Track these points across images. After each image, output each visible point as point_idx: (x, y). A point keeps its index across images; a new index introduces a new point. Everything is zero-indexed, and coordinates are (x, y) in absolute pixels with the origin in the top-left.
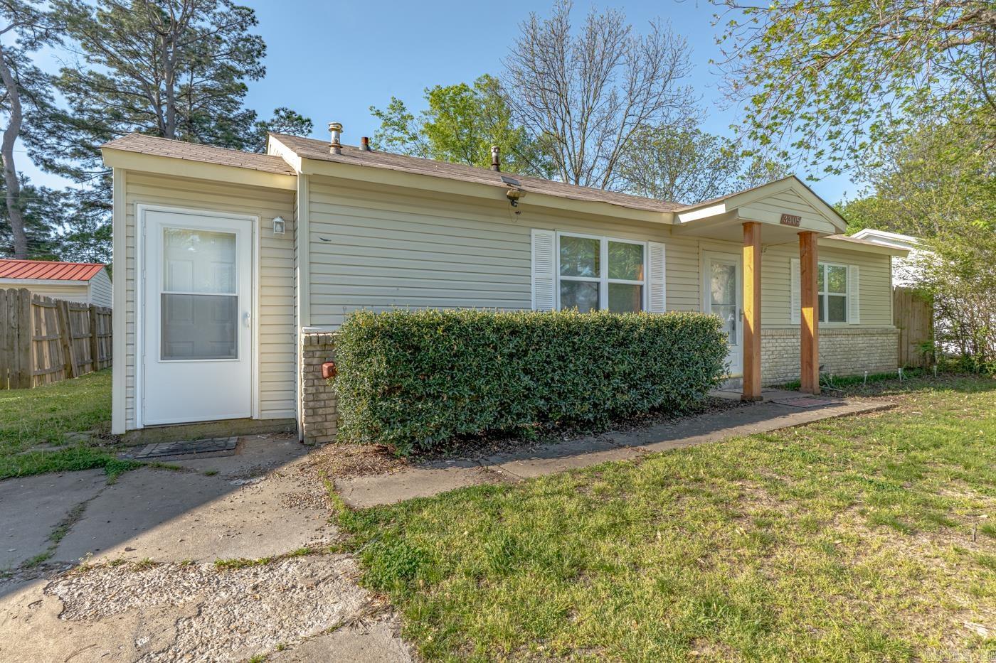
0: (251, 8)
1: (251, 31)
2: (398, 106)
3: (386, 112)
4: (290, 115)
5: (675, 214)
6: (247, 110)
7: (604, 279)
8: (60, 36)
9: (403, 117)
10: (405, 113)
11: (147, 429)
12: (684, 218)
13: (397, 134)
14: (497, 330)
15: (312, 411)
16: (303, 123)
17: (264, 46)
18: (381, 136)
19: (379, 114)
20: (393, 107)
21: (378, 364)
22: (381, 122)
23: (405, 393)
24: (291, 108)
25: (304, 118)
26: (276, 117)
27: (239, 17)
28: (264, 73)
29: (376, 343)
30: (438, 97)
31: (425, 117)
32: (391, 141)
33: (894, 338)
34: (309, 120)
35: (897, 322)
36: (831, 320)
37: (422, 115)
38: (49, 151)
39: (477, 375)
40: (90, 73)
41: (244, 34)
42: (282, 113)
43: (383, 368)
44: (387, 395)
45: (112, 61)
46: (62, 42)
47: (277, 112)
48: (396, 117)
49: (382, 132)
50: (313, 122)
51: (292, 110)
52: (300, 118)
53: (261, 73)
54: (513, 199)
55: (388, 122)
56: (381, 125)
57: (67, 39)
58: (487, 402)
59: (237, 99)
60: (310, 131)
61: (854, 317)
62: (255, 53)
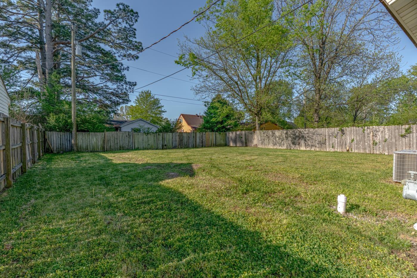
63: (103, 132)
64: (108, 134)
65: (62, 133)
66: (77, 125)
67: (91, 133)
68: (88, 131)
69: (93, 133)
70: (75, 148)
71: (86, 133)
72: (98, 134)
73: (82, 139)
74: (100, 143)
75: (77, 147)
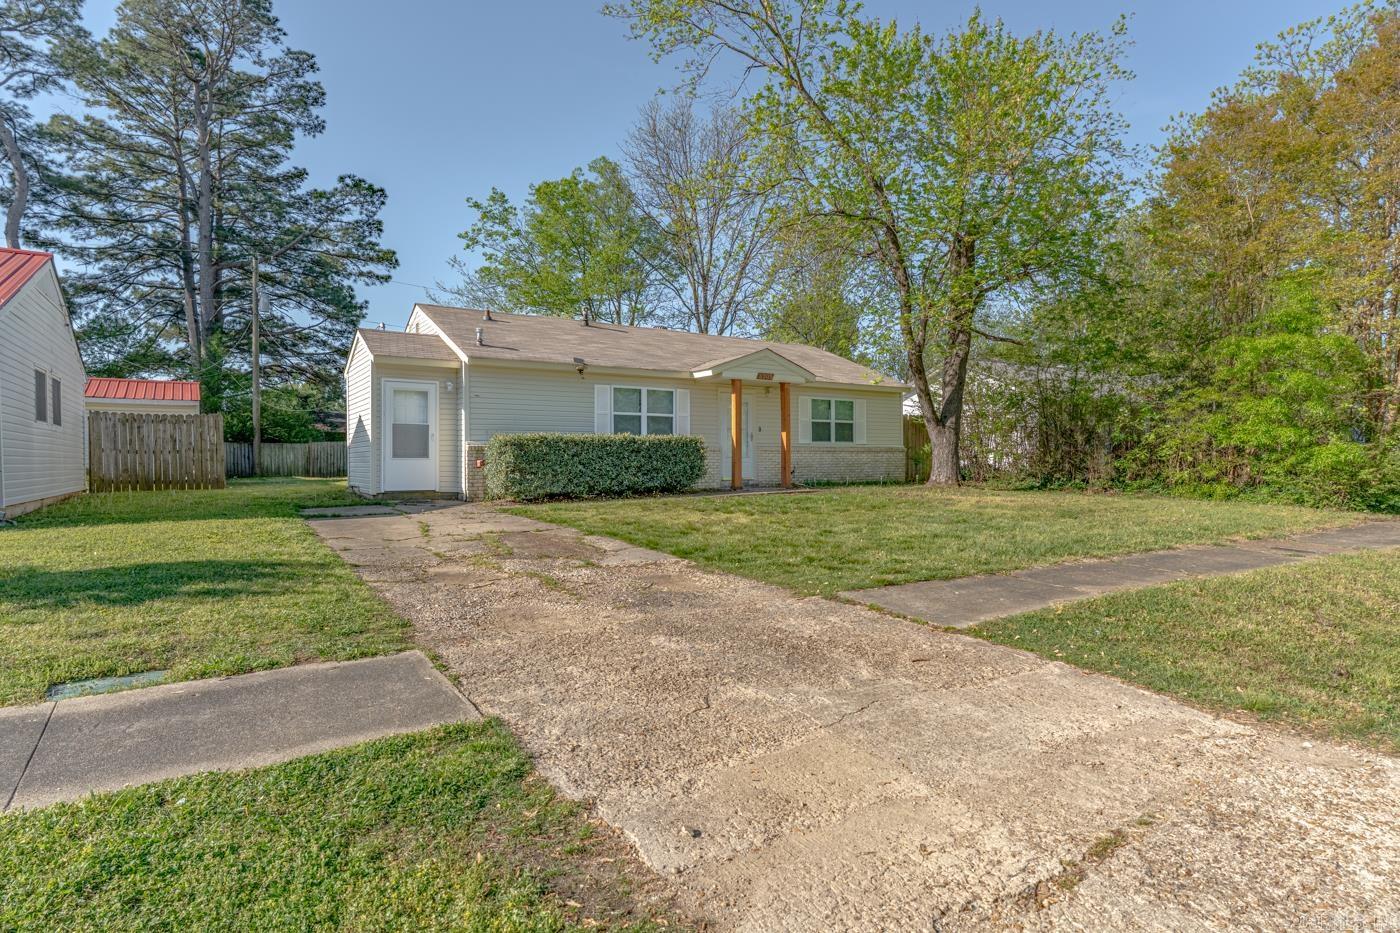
0: (310, 53)
1: (310, 77)
2: (499, 198)
3: (485, 204)
4: (358, 184)
5: (691, 373)
6: (296, 168)
7: (644, 414)
8: (62, 81)
9: (506, 210)
10: (506, 206)
11: (385, 493)
12: (697, 375)
13: (497, 228)
14: (566, 443)
15: (471, 484)
16: (374, 192)
17: (323, 94)
18: (479, 230)
19: (477, 205)
20: (493, 199)
21: (509, 457)
22: (478, 214)
23: (521, 471)
24: (359, 176)
25: (376, 187)
26: (339, 186)
27: (295, 63)
28: (323, 127)
29: (508, 448)
30: (546, 193)
31: (530, 207)
32: (490, 235)
33: (902, 456)
34: (382, 190)
35: (906, 443)
36: (836, 440)
37: (527, 204)
38: (36, 221)
39: (555, 464)
40: (87, 118)
41: (300, 81)
42: (348, 181)
43: (512, 460)
44: (513, 472)
45: (117, 101)
46: (63, 88)
47: (342, 179)
48: (497, 209)
49: (480, 225)
50: (387, 192)
51: (361, 177)
52: (370, 187)
53: (318, 127)
54: (581, 371)
55: (487, 215)
56: (479, 217)
57: (70, 84)
58: (560, 477)
59: (279, 149)
60: (383, 203)
61: (861, 438)
62: (310, 101)
63: (307, 442)
64: (315, 446)
65: (236, 445)
66: (262, 430)
67: (285, 445)
68: (279, 441)
69: (289, 445)
70: (257, 470)
71: (277, 445)
72: (297, 446)
73: (269, 455)
74: (301, 463)
75: (262, 469)
